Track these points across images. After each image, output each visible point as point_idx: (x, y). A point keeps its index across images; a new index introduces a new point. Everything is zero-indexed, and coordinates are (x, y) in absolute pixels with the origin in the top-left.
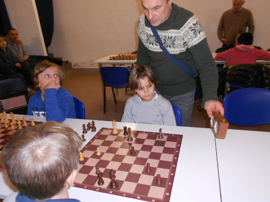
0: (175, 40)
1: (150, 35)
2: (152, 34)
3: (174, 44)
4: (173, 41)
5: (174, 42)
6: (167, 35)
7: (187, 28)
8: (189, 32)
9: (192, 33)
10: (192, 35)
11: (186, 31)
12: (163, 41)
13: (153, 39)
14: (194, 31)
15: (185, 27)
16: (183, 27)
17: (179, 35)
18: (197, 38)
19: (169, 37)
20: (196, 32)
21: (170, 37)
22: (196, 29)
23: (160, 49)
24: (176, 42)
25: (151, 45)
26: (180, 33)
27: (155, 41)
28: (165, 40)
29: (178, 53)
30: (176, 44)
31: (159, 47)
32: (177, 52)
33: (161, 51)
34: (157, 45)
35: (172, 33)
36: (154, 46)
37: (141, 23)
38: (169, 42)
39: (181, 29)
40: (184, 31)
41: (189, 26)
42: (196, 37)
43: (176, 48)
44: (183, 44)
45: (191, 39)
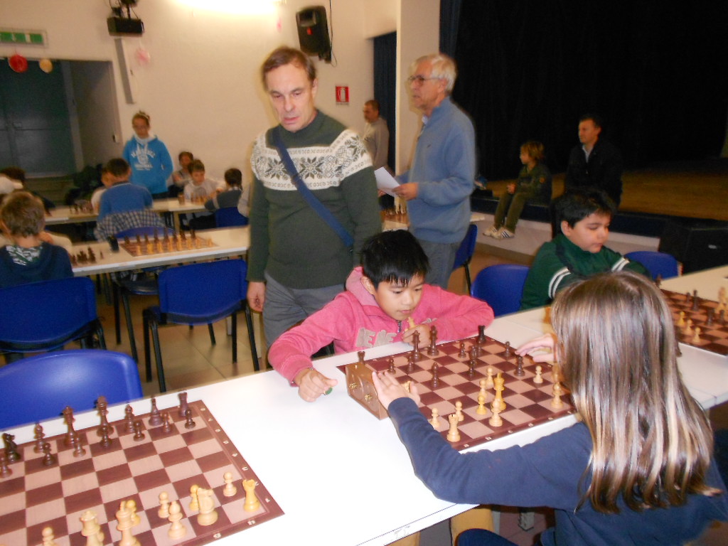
0: (321, 164)
1: (276, 161)
2: (279, 159)
3: (319, 171)
4: (319, 166)
5: (320, 168)
6: (306, 156)
7: (342, 143)
8: (346, 149)
9: (350, 152)
10: (350, 155)
11: (341, 148)
12: (299, 169)
13: (280, 168)
14: (353, 149)
15: (339, 142)
16: (335, 142)
17: (329, 154)
18: (357, 163)
19: (309, 160)
20: (357, 153)
21: (312, 158)
22: (358, 146)
23: (291, 185)
24: (324, 167)
25: (275, 178)
26: (331, 151)
27: (284, 171)
28: (302, 165)
29: (327, 187)
30: (323, 170)
31: (289, 181)
32: (324, 183)
33: (293, 188)
34: (286, 178)
35: (315, 152)
36: (281, 181)
37: (259, 145)
38: (311, 168)
39: (333, 145)
40: (338, 147)
41: (345, 140)
42: (354, 161)
43: (323, 178)
44: (336, 170)
45: (348, 163)
